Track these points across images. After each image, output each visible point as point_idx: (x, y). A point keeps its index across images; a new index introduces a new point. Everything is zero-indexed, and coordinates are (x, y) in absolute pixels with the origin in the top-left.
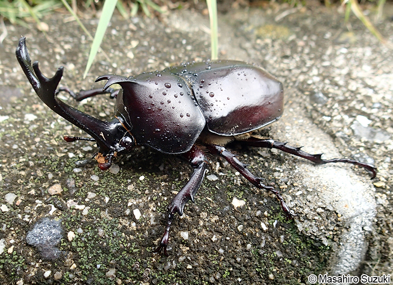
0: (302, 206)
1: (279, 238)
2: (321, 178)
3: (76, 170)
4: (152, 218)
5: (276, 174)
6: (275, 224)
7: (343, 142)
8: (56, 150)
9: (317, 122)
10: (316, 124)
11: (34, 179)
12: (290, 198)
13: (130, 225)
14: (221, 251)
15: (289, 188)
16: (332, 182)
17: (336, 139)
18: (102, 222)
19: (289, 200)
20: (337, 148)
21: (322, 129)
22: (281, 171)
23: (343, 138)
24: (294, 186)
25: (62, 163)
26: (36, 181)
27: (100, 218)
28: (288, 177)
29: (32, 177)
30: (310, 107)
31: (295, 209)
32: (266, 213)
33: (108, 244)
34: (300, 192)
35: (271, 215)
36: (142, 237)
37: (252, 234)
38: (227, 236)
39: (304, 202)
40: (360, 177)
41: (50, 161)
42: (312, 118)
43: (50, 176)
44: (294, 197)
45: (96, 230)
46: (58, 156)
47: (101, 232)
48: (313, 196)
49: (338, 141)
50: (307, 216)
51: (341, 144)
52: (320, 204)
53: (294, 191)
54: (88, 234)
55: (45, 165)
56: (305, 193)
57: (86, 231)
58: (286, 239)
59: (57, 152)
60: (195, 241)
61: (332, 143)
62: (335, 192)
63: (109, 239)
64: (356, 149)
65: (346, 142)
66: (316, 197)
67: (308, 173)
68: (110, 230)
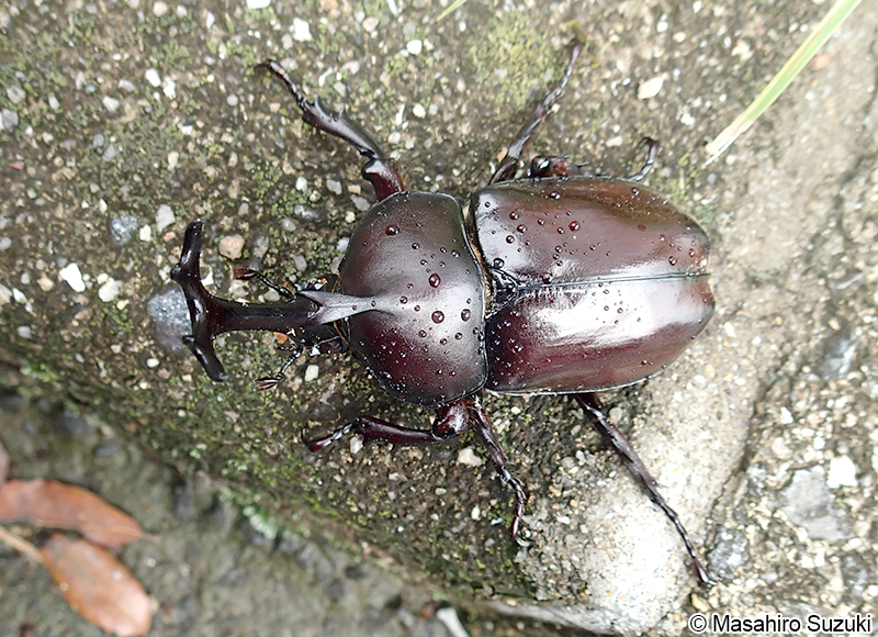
0: (549, 539)
1: (486, 539)
2: (623, 524)
3: (288, 224)
4: (328, 392)
5: (568, 462)
6: (494, 522)
7: (742, 491)
8: (286, 154)
9: (761, 410)
10: (755, 412)
11: (219, 198)
12: (544, 515)
13: (293, 379)
14: (392, 495)
15: (559, 500)
16: (630, 545)
17: (741, 473)
18: (257, 350)
19: (539, 517)
20: (723, 490)
21: (750, 433)
22: (581, 463)
23: (751, 485)
24: (568, 504)
25: (277, 193)
26: (219, 202)
27: (259, 341)
28: (578, 482)
29: (216, 194)
30: (791, 367)
31: (535, 534)
32: (493, 502)
33: (246, 384)
34: (566, 520)
35: (499, 509)
36: (297, 406)
37: (453, 506)
38: (414, 486)
39: (556, 538)
40: (684, 571)
41: (262, 173)
42: (764, 391)
43: (244, 209)
44: (552, 519)
45: (242, 357)
46: (281, 169)
47: (247, 363)
48: (577, 541)
49: (739, 480)
50: (543, 556)
51: (734, 492)
52: (575, 558)
53: (560, 510)
54: (230, 354)
55: (250, 179)
56: (572, 528)
57: (230, 347)
58: (494, 547)
59: (286, 159)
60: (365, 461)
61: (729, 473)
62: (615, 563)
63: (251, 380)
64: (742, 521)
65: (747, 494)
66: (581, 546)
67: (615, 500)
68: (261, 369)
